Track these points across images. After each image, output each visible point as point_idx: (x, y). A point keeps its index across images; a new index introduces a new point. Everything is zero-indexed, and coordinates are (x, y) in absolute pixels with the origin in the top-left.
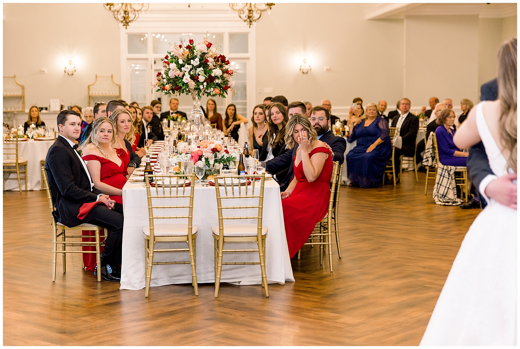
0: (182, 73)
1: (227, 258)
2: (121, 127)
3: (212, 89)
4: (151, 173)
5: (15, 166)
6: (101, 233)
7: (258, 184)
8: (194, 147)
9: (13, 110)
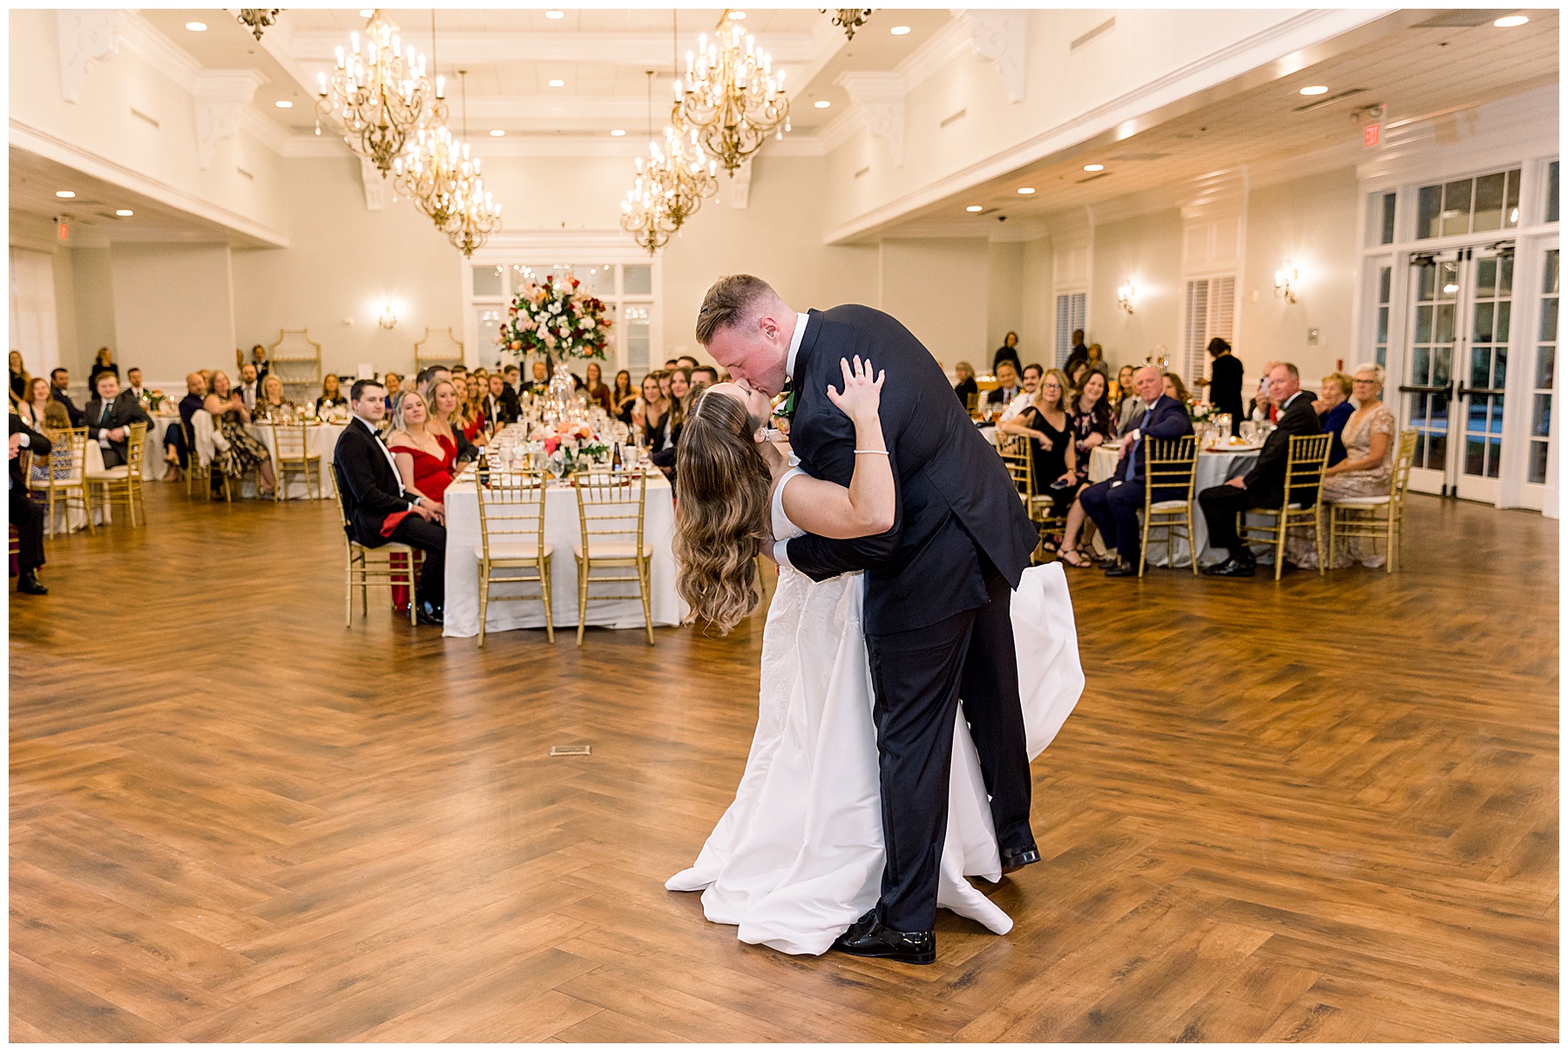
0: (535, 325)
1: (594, 590)
2: (441, 403)
3: (580, 348)
4: (487, 468)
5: (302, 464)
6: (416, 556)
7: (637, 485)
8: (549, 432)
9: (304, 380)
